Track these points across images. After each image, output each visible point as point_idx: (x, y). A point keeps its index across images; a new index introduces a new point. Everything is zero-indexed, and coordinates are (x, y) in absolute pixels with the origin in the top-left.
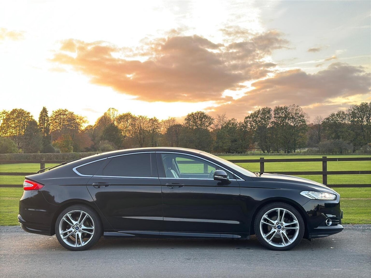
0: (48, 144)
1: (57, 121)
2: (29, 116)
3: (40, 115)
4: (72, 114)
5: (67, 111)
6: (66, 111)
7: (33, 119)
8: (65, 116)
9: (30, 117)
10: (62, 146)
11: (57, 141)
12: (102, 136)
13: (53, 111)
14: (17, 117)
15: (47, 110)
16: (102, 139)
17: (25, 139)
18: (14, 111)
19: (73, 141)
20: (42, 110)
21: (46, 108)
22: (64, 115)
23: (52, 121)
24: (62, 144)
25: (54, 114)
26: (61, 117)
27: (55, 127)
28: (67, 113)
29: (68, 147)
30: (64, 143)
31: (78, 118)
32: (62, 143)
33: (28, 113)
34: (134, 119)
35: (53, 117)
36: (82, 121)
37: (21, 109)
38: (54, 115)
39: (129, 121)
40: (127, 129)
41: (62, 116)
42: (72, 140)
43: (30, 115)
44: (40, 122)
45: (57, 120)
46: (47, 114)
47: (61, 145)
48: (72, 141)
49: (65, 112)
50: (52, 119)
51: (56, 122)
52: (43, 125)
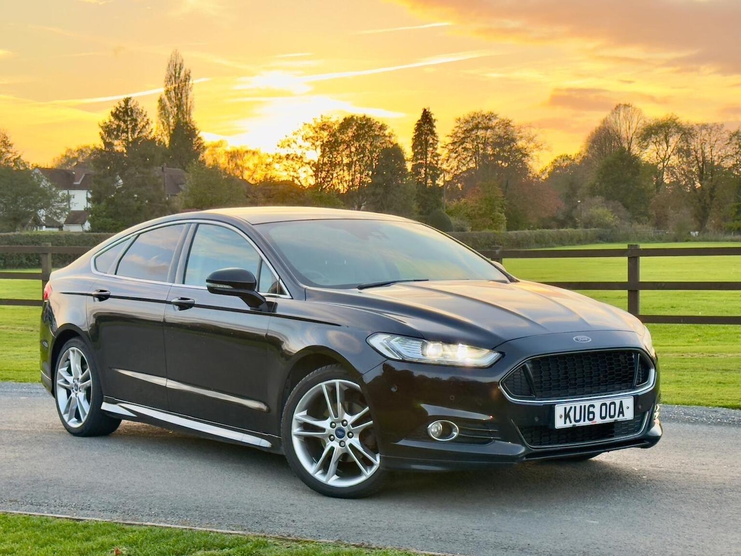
0: (435, 209)
1: (469, 146)
2: (385, 136)
3: (416, 130)
4: (507, 124)
5: (495, 117)
6: (490, 117)
7: (395, 143)
8: (489, 132)
9: (388, 139)
10: (478, 213)
11: (463, 200)
12: (595, 185)
13: (459, 120)
14: (356, 137)
15: (433, 117)
16: (593, 192)
17: (374, 194)
18: (347, 123)
19: (507, 199)
20: (420, 118)
21: (432, 111)
22: (487, 128)
23: (455, 147)
24: (477, 206)
25: (462, 126)
26: (478, 134)
27: (463, 161)
28: (493, 123)
29: (492, 216)
30: (482, 206)
31: (521, 137)
32: (477, 205)
33: (382, 128)
34: (686, 133)
35: (458, 135)
36: (531, 145)
37: (364, 117)
38: (460, 131)
39: (674, 140)
40: (665, 164)
41: (480, 133)
42: (503, 197)
43: (387, 133)
44: (416, 150)
45: (468, 144)
46: (434, 129)
47: (474, 210)
48: (502, 199)
49: (490, 119)
50: (456, 140)
51: (465, 149)
52: (421, 159)
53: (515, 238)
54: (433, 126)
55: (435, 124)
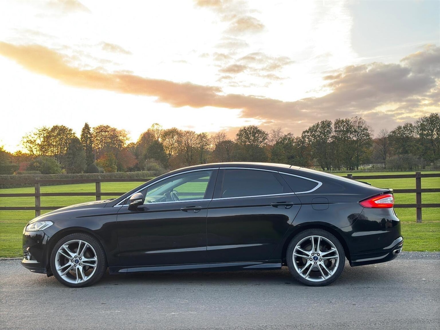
0: (91, 164)
3: (82, 132)
4: (114, 130)
5: (109, 127)
6: (108, 127)
7: (76, 136)
8: (107, 133)
9: (73, 135)
10: (105, 165)
11: (99, 160)
13: (94, 128)
14: (59, 134)
15: (89, 126)
17: (68, 158)
18: (55, 128)
19: (117, 160)
20: (84, 127)
21: (88, 123)
22: (105, 132)
24: (105, 163)
25: (95, 130)
27: (96, 145)
28: (108, 129)
29: (111, 167)
30: (107, 162)
31: (121, 135)
33: (71, 130)
34: (179, 134)
36: (125, 138)
37: (62, 125)
38: (94, 132)
39: (175, 137)
41: (103, 133)
43: (72, 132)
44: (83, 140)
45: (98, 138)
48: (115, 160)
49: (107, 128)
51: (97, 140)
52: (85, 143)
54: (89, 130)
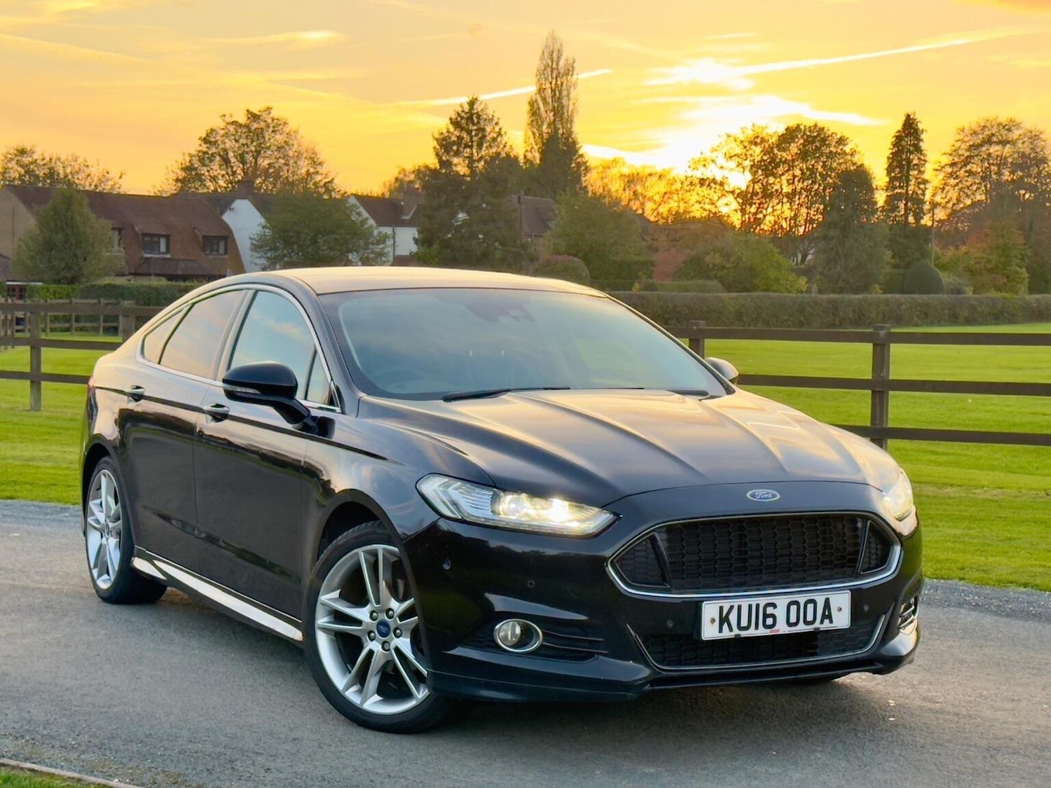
0: (918, 260)
1: (975, 168)
2: (845, 153)
3: (895, 145)
4: (1034, 137)
5: (1018, 126)
6: (1010, 125)
7: (859, 163)
8: (1007, 149)
9: (849, 157)
10: (985, 266)
11: (964, 249)
13: (963, 130)
14: (803, 155)
15: (920, 126)
17: (825, 238)
18: (790, 135)
19: (1030, 248)
20: (900, 127)
21: (918, 117)
22: (1004, 143)
23: (955, 170)
24: (983, 258)
25: (966, 139)
26: (991, 151)
27: (966, 191)
28: (1015, 134)
29: (1006, 272)
30: (991, 257)
32: (985, 255)
33: (841, 141)
35: (961, 152)
37: (816, 125)
38: (964, 146)
41: (994, 149)
42: (1025, 244)
43: (847, 149)
44: (893, 175)
45: (974, 166)
46: (921, 144)
47: (979, 263)
48: (1023, 247)
49: (1009, 130)
50: (956, 159)
51: (970, 173)
52: (900, 187)
53: (1035, 305)
54: (919, 140)
55: (923, 137)
